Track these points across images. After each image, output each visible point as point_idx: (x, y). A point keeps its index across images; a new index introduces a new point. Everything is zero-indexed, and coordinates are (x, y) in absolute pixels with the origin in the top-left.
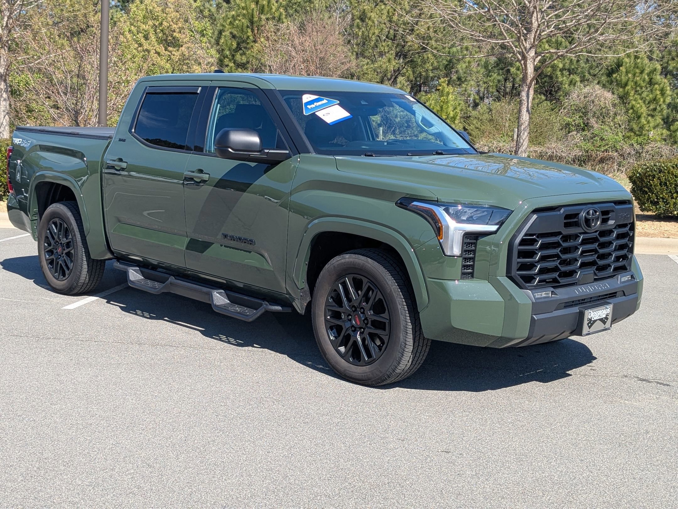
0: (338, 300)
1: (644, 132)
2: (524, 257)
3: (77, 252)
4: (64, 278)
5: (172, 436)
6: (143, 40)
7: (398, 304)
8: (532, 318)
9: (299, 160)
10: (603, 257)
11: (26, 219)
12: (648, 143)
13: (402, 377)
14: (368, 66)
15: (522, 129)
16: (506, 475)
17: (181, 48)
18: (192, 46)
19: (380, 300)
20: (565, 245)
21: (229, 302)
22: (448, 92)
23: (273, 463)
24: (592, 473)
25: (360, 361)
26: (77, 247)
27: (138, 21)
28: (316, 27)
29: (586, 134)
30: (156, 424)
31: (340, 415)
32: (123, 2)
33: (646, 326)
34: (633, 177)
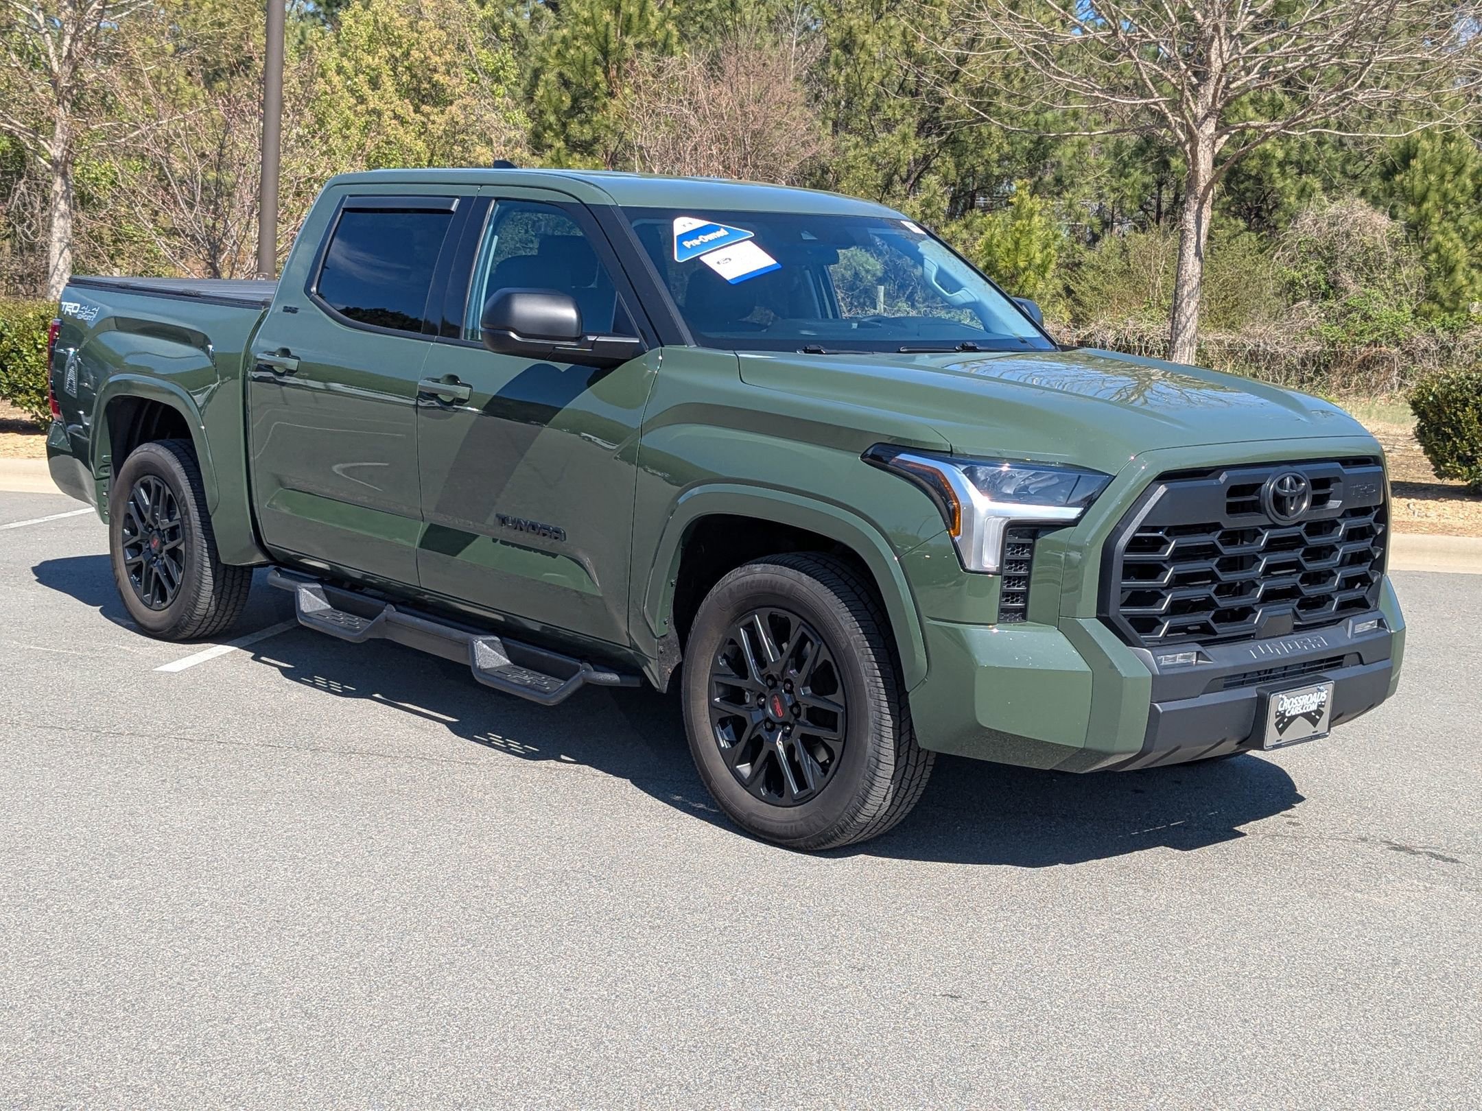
0: (737, 664)
1: (1462, 303)
2: (1139, 578)
3: (192, 549)
4: (164, 605)
5: (363, 950)
6: (366, 90)
7: (864, 675)
8: (1152, 709)
9: (660, 358)
10: (1316, 578)
11: (85, 476)
12: (1468, 328)
13: (873, 832)
14: (858, 150)
15: (1186, 293)
16: (1075, 1050)
17: (449, 108)
18: (474, 102)
19: (826, 664)
20: (1228, 551)
21: (508, 662)
22: (1032, 209)
23: (575, 1012)
24: (1263, 1048)
25: (781, 796)
26: (192, 539)
27: (356, 47)
28: (746, 63)
29: (1330, 305)
30: (332, 923)
31: (731, 911)
32: (329, 5)
33: (1420, 729)
34: (1420, 402)
